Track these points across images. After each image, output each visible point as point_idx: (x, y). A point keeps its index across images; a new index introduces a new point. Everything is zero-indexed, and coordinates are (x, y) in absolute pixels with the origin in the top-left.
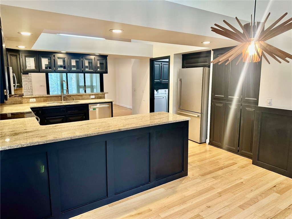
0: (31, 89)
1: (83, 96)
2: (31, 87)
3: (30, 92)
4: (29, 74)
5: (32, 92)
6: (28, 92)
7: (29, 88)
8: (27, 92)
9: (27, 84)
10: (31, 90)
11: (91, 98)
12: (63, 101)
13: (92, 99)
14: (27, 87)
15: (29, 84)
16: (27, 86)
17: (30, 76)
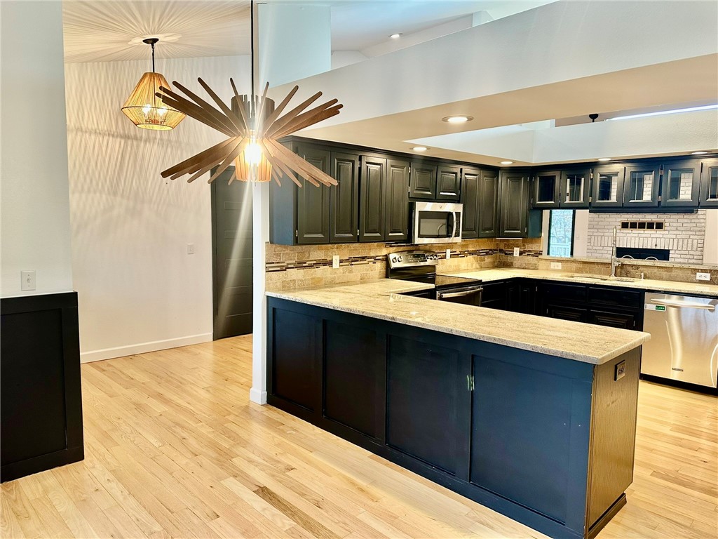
0: (699, 249)
1: (673, 270)
2: (699, 245)
3: (696, 257)
4: (701, 212)
5: (701, 257)
6: (692, 257)
7: (695, 247)
8: (688, 256)
9: (692, 237)
10: (699, 253)
11: (698, 278)
12: (613, 277)
13: (701, 282)
14: (690, 245)
15: (695, 237)
16: (690, 240)
17: (701, 217)
